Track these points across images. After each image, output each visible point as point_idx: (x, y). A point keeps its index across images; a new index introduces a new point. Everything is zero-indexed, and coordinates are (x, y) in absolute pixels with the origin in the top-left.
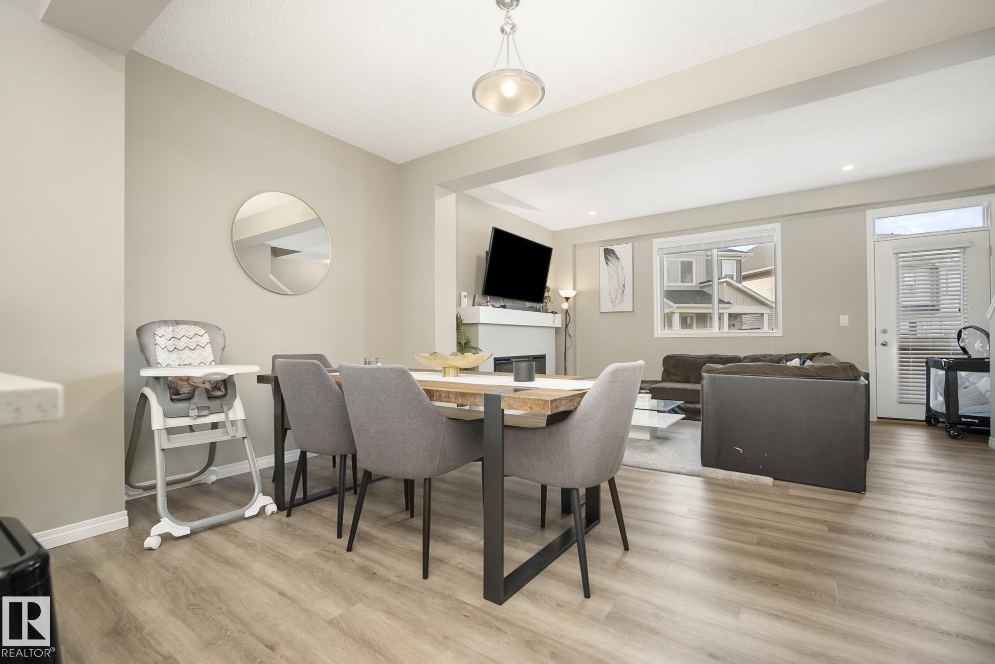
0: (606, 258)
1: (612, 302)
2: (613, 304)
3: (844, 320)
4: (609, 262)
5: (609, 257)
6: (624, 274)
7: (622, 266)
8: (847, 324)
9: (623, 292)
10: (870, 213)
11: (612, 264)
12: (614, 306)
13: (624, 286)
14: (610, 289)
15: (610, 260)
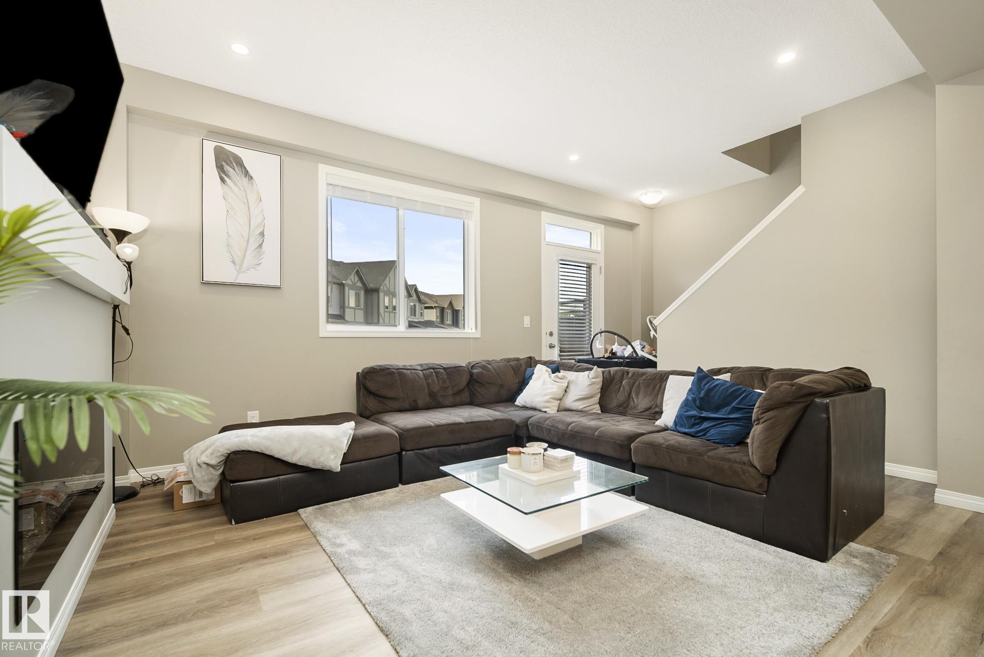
0: (220, 168)
1: (233, 262)
2: (238, 267)
3: (527, 321)
4: (226, 178)
5: (227, 168)
6: (262, 211)
7: (258, 193)
8: (529, 326)
9: (260, 246)
10: (545, 216)
11: (236, 185)
12: (239, 272)
13: (262, 234)
14: (229, 236)
15: (232, 176)
